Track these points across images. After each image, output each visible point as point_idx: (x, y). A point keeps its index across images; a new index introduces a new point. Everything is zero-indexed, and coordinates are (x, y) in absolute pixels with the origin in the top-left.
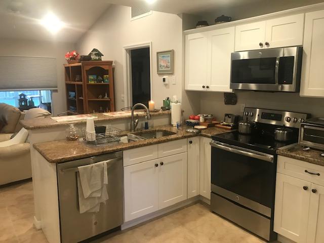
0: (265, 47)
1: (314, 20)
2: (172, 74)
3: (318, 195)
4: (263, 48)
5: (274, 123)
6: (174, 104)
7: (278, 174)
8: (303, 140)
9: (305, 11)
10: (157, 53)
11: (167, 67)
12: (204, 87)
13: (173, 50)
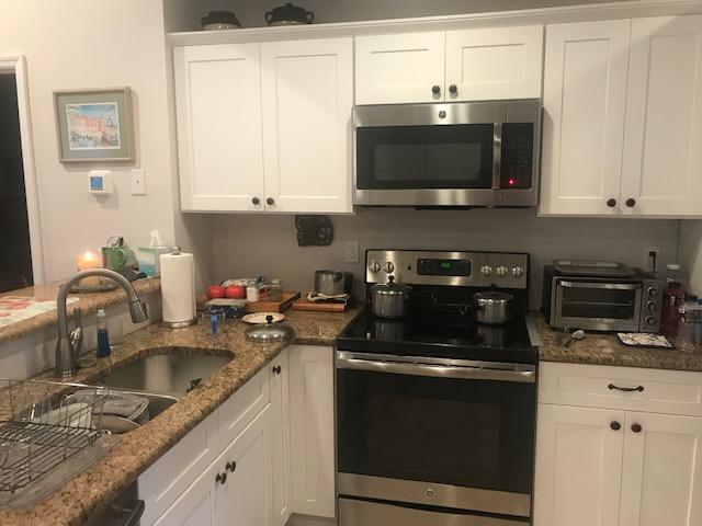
1: (566, 42)
2: (131, 163)
3: (643, 433)
5: (456, 281)
6: (169, 256)
7: (540, 408)
8: (563, 315)
9: (545, 21)
10: (58, 95)
11: (105, 140)
12: (256, 201)
13: (129, 88)
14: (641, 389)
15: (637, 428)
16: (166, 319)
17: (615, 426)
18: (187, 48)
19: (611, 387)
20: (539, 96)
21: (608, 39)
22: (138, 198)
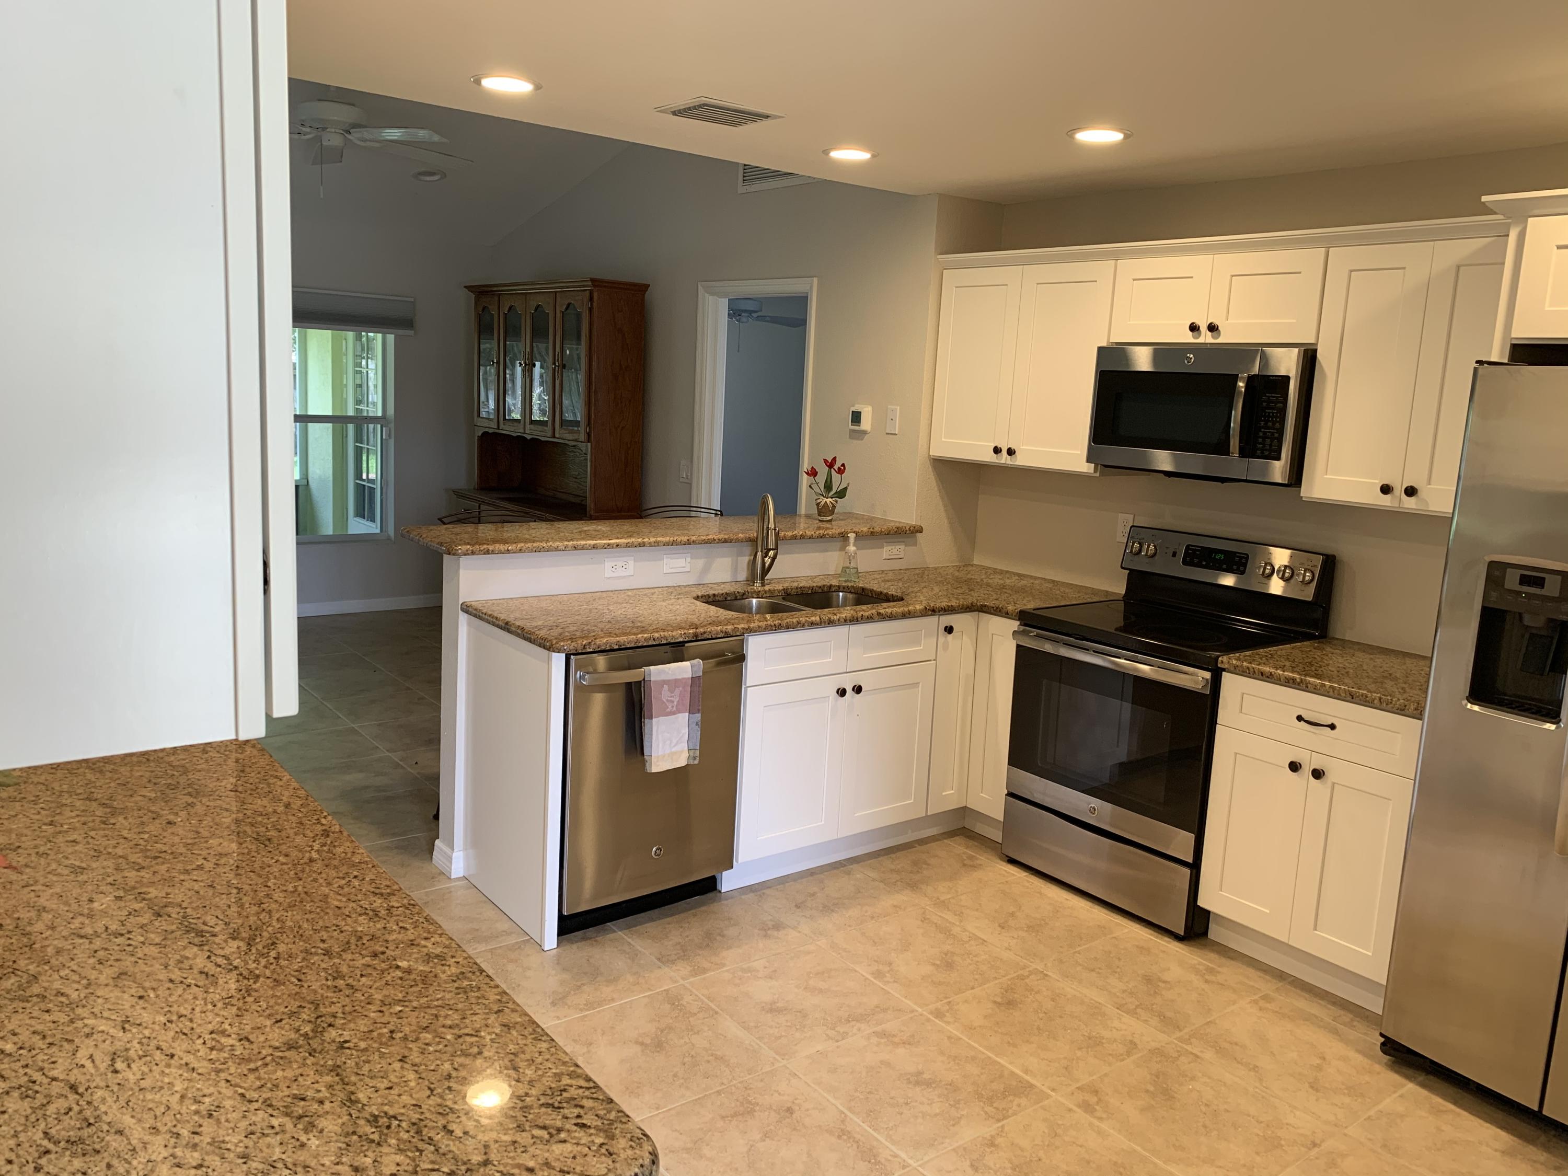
0: (1206, 338)
1: (1352, 271)
3: (1329, 784)
4: (1201, 340)
5: (1228, 580)
7: (1220, 731)
9: (1328, 243)
12: (997, 450)
14: (1332, 727)
15: (1318, 774)
17: (1294, 767)
19: (1300, 718)
20: (1312, 341)
21: (1404, 268)
22: (891, 436)
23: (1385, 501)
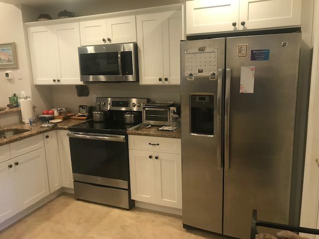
0: (108, 43)
1: (143, 21)
2: (16, 68)
3: (160, 160)
6: (23, 100)
7: (130, 151)
8: (146, 120)
9: (136, 14)
11: (9, 61)
12: (54, 81)
13: (14, 43)
14: (158, 144)
15: (157, 158)
16: (23, 121)
17: (150, 157)
18: (31, 28)
19: (150, 144)
20: (136, 41)
21: (155, 20)
22: (20, 80)
23: (160, 83)
